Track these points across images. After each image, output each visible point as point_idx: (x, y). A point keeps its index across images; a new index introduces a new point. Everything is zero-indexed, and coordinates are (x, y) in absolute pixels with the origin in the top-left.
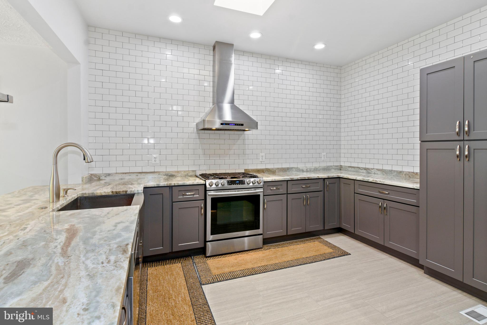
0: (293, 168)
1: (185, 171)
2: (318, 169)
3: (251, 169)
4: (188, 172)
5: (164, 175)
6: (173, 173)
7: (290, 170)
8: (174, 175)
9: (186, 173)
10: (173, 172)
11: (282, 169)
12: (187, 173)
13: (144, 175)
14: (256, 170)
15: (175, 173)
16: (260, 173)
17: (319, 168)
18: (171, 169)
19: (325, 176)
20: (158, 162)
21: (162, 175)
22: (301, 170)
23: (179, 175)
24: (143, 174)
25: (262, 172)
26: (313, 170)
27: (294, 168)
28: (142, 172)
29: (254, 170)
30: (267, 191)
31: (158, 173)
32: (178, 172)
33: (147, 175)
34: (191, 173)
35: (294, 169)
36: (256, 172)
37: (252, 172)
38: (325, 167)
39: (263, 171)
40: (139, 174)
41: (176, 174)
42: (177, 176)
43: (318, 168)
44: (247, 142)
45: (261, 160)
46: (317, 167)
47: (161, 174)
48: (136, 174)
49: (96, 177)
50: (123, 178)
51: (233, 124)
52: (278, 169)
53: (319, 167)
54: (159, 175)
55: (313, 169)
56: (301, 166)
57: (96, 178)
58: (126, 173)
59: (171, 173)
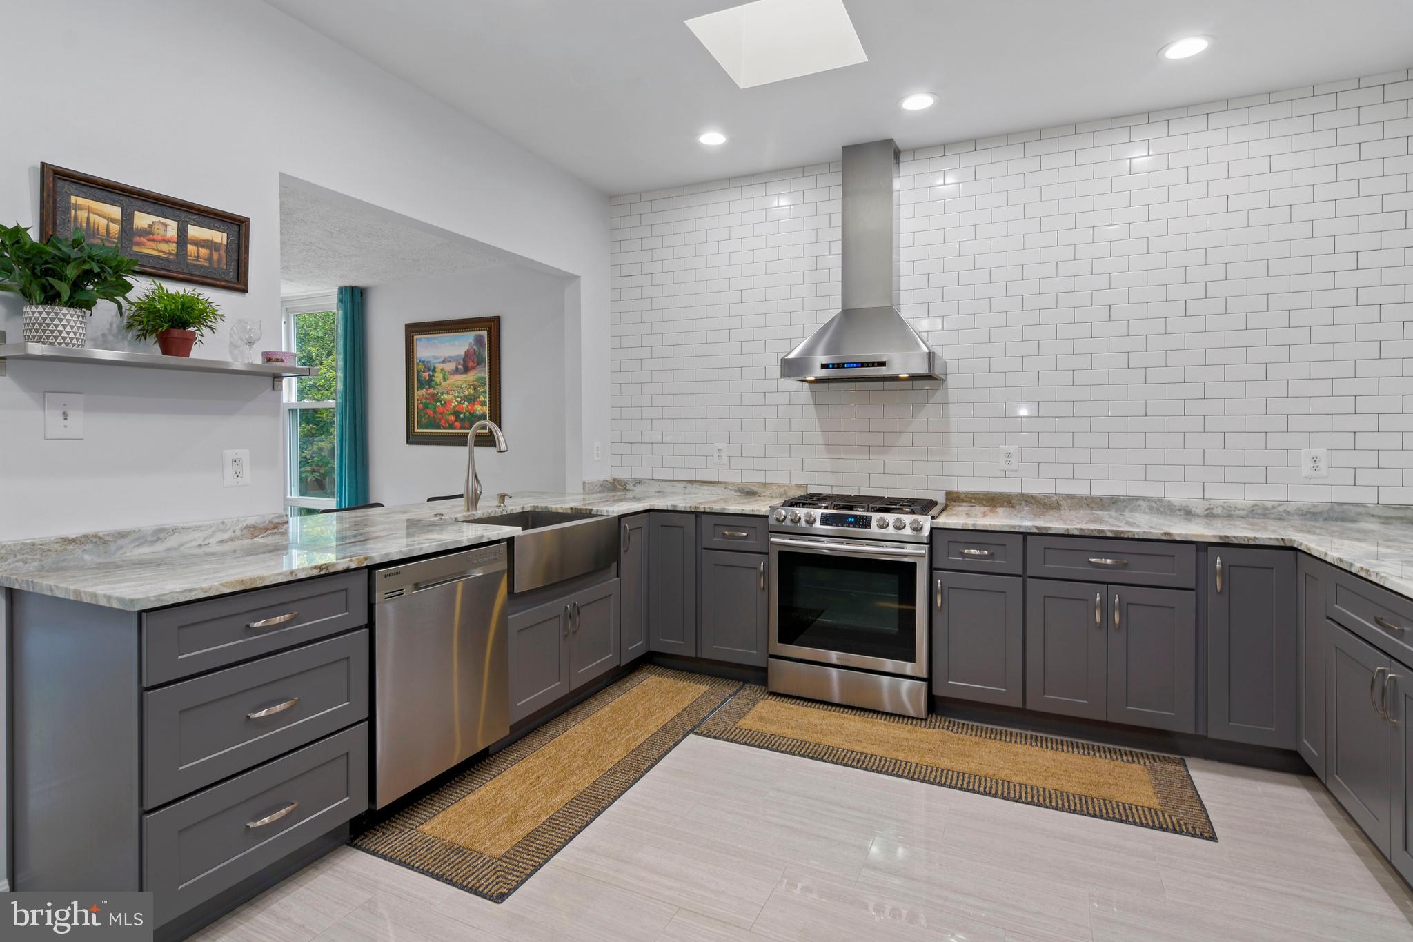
0: (1137, 499)
1: (779, 486)
2: (1276, 510)
3: (967, 493)
4: (786, 488)
5: (736, 491)
6: (754, 488)
7: (1126, 507)
8: (757, 493)
9: (782, 490)
10: (754, 486)
11: (1086, 499)
12: (785, 490)
13: (698, 486)
14: (981, 496)
15: (758, 487)
16: (997, 505)
17: (1281, 509)
18: (752, 478)
19: (1207, 536)
20: (725, 460)
21: (731, 490)
22: (1180, 510)
23: (768, 493)
24: (695, 485)
25: (1006, 504)
26: (1242, 513)
27: (1144, 500)
28: (696, 481)
29: (976, 496)
30: (949, 556)
31: (723, 485)
32: (765, 485)
33: (702, 488)
34: (794, 491)
35: (1144, 504)
36: (985, 503)
37: (968, 499)
38: (1314, 506)
39: (1010, 501)
40: (689, 485)
41: (760, 489)
42: (763, 494)
43: (1273, 507)
44: (954, 410)
45: (1003, 465)
46: (1269, 504)
47: (730, 487)
48: (684, 484)
49: (620, 485)
50: (662, 490)
51: (855, 365)
52: (1070, 497)
53: (1280, 505)
54: (726, 490)
55: (1243, 509)
56: (1177, 495)
57: (620, 487)
58: (666, 481)
59: (749, 486)
